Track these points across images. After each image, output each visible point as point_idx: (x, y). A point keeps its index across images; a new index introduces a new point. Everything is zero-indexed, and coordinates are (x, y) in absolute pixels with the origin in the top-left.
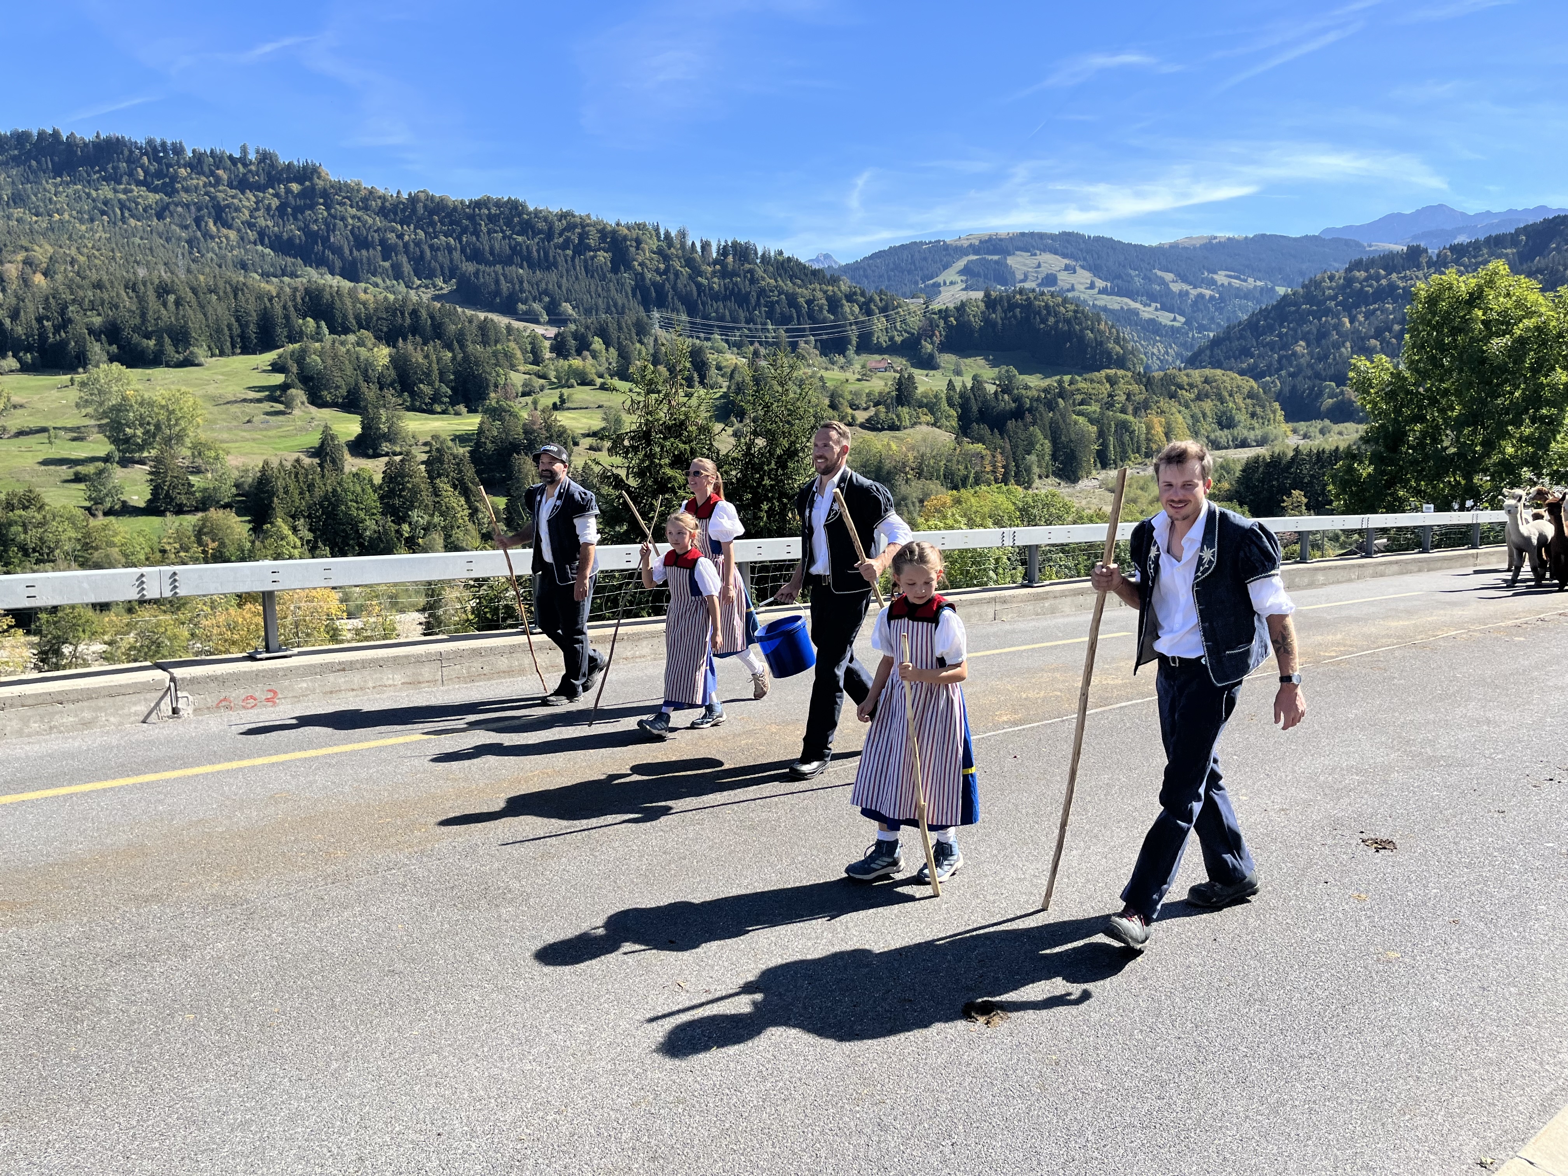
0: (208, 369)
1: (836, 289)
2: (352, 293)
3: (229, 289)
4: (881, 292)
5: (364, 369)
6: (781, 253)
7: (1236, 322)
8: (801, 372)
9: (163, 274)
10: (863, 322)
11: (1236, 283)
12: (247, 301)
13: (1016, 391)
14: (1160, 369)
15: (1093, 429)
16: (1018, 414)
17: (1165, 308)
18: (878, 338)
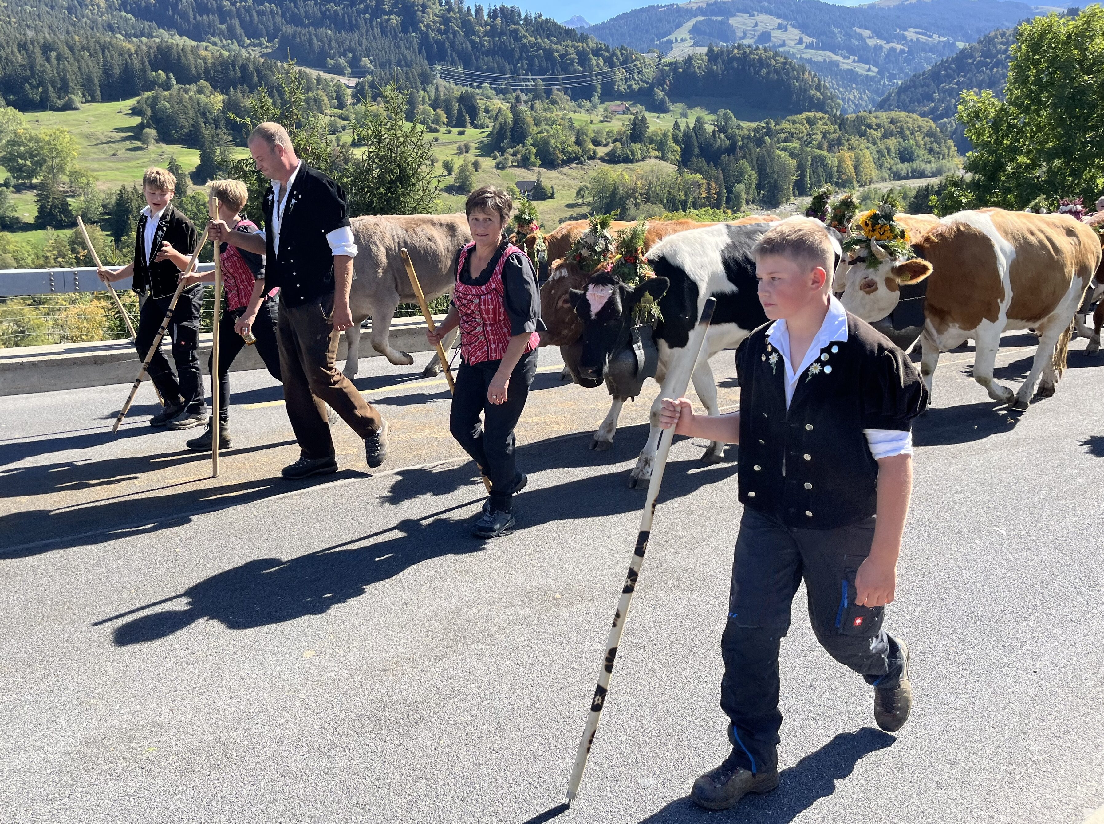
0: (83, 112)
1: (585, 45)
2: (194, 50)
3: (98, 47)
4: (622, 48)
5: (204, 112)
6: (540, 15)
7: (921, 72)
8: (554, 115)
9: (47, 35)
10: (607, 73)
11: (923, 38)
12: (112, 57)
13: (730, 131)
14: (854, 112)
15: (793, 163)
16: (731, 150)
17: (861, 60)
18: (619, 86)
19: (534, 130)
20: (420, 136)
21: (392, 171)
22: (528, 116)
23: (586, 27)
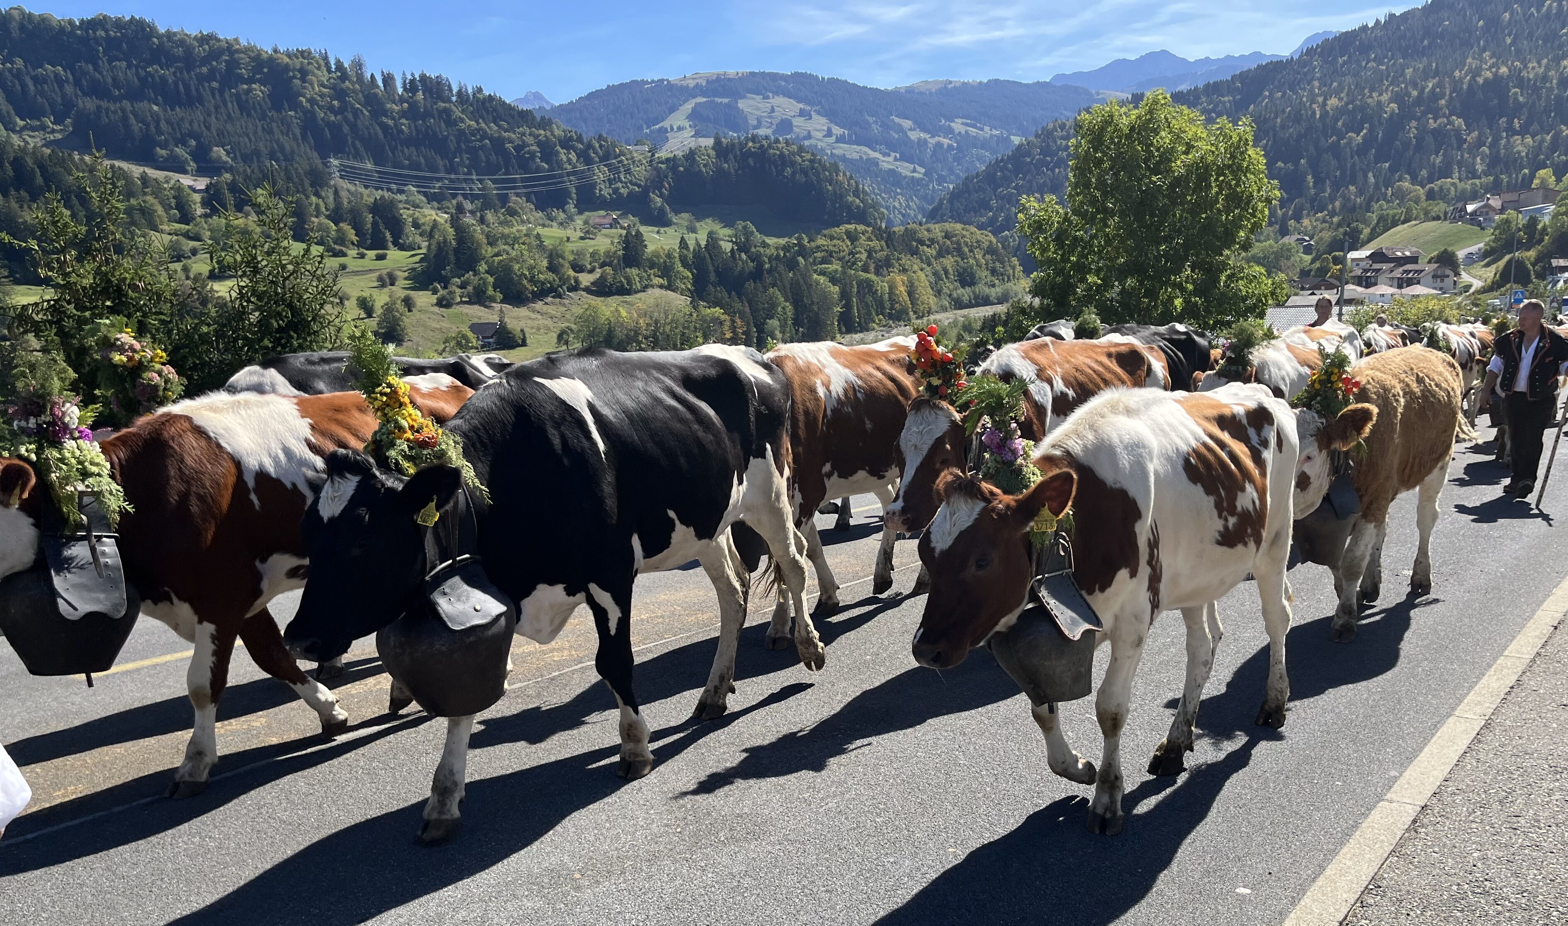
1: (549, 133)
4: (600, 138)
6: (480, 90)
7: (974, 173)
8: (514, 230)
10: (583, 171)
11: (973, 131)
13: (753, 250)
14: (902, 223)
15: (836, 289)
16: (757, 274)
17: (904, 158)
18: (601, 190)
19: (488, 251)
20: (320, 263)
21: (279, 314)
22: (478, 232)
23: (548, 107)
